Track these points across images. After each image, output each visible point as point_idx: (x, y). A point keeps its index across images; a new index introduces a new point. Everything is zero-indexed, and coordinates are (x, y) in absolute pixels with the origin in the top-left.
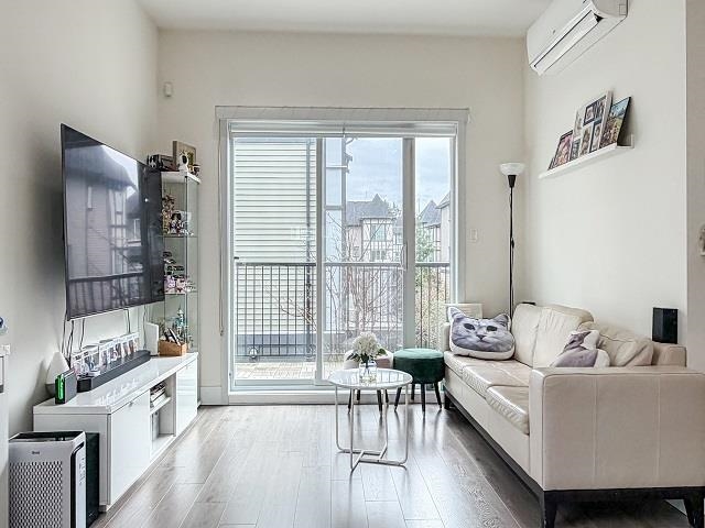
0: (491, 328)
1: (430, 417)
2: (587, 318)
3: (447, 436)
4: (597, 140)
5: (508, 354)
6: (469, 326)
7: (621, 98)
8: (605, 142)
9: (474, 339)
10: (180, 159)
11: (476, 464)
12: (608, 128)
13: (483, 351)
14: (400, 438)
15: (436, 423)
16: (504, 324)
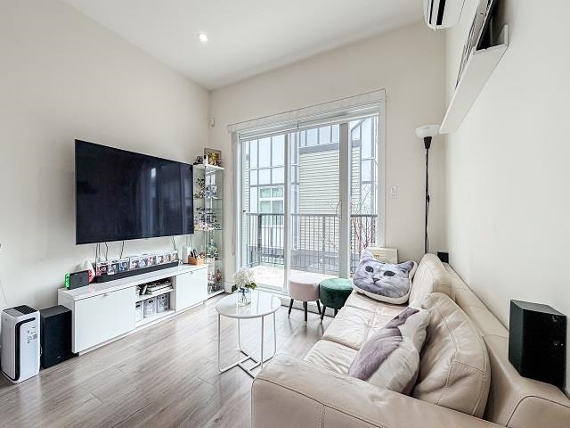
9: (368, 281)
13: (374, 293)
16: (407, 270)
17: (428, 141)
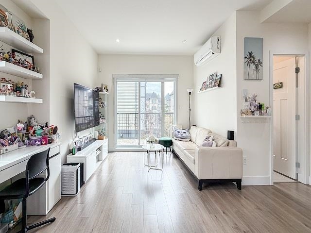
0: (184, 133)
1: (168, 156)
2: (210, 132)
3: (173, 161)
4: (213, 85)
5: (189, 140)
6: (179, 132)
7: (219, 74)
8: (215, 86)
9: (180, 136)
10: (103, 88)
11: (181, 170)
12: (215, 82)
13: (182, 139)
14: (161, 162)
15: (170, 157)
16: (188, 131)
17: (190, 93)
